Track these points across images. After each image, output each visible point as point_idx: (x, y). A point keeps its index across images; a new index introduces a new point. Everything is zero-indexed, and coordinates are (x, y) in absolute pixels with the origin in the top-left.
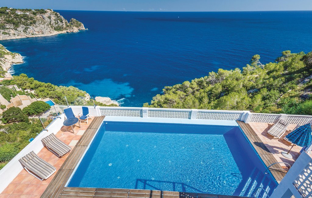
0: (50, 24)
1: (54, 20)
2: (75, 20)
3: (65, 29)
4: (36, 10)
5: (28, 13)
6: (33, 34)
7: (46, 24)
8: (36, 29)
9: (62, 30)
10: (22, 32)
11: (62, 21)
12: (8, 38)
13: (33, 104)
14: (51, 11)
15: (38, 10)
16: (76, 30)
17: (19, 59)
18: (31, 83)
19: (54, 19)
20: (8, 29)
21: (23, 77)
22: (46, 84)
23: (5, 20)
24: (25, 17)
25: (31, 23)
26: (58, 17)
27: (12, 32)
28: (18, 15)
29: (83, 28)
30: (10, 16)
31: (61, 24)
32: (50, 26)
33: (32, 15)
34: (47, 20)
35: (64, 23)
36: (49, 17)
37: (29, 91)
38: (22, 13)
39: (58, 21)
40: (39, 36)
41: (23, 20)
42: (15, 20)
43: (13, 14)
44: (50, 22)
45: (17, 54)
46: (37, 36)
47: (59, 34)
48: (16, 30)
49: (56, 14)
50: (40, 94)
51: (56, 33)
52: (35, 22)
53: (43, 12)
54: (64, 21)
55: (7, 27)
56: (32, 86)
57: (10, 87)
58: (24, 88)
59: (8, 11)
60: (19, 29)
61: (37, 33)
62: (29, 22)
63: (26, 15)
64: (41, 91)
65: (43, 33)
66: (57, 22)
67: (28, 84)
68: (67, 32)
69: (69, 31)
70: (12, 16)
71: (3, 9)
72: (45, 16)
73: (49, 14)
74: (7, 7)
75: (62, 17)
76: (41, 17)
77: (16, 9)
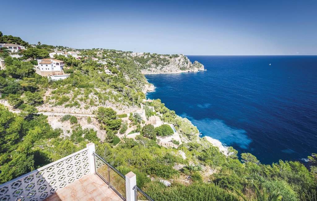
0: (178, 65)
1: (182, 62)
2: (198, 62)
3: (188, 69)
4: (172, 55)
5: (167, 57)
6: (165, 72)
7: (176, 65)
8: (168, 68)
9: (185, 70)
10: (159, 70)
11: (187, 63)
12: (150, 74)
13: (163, 126)
14: (182, 55)
15: (174, 55)
16: (196, 70)
17: (152, 88)
18: (162, 108)
19: (182, 61)
20: (152, 67)
21: (158, 102)
22: (171, 111)
23: (153, 62)
24: (164, 60)
25: (166, 64)
26: (186, 60)
27: (154, 69)
28: (160, 59)
29: (202, 69)
30: (156, 59)
31: (186, 65)
32: (178, 67)
33: (169, 58)
34: (178, 62)
35: (189, 65)
36: (180, 60)
37: (159, 113)
38: (163, 57)
39: (185, 63)
40: (168, 73)
41: (162, 62)
42: (158, 61)
43: (158, 57)
45: (152, 85)
46: (167, 73)
47: (182, 73)
48: (156, 68)
49: (185, 58)
50: (166, 118)
51: (180, 72)
52: (169, 63)
53: (177, 56)
54: (189, 63)
55: (152, 66)
56: (162, 110)
57: (150, 107)
58: (157, 110)
59: (156, 56)
60: (157, 68)
61: (168, 71)
62: (165, 63)
63: (165, 59)
64: (167, 116)
65: (171, 71)
66: (183, 64)
67: (160, 108)
68: (189, 72)
69: (190, 71)
70: (157, 59)
71: (154, 55)
72: (177, 59)
73: (180, 58)
74: (156, 54)
75: (189, 60)
76: (174, 59)
77: (161, 55)
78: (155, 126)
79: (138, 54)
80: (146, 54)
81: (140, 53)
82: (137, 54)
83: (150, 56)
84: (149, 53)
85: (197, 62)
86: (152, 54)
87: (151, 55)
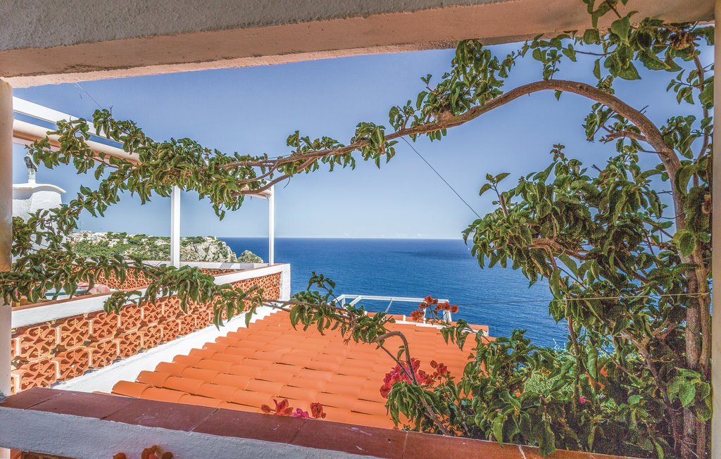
0: (204, 260)
1: (214, 254)
2: (250, 252)
4: (189, 238)
7: (198, 260)
11: (225, 256)
14: (213, 238)
15: (193, 238)
19: (213, 252)
26: (221, 249)
28: (156, 247)
30: (143, 248)
31: (222, 260)
34: (202, 253)
35: (229, 259)
36: (207, 250)
38: (164, 243)
39: (220, 255)
42: (149, 253)
43: (148, 244)
44: (206, 256)
49: (220, 245)
53: (199, 240)
54: (229, 256)
59: (143, 240)
66: (216, 257)
70: (147, 247)
71: (137, 238)
72: (201, 247)
73: (208, 244)
74: (144, 235)
75: (229, 249)
76: (193, 248)
77: (158, 238)
79: (89, 235)
80: (115, 237)
81: (96, 234)
82: (85, 236)
83: (125, 240)
84: (125, 234)
85: (248, 253)
86: (132, 236)
87: (129, 238)
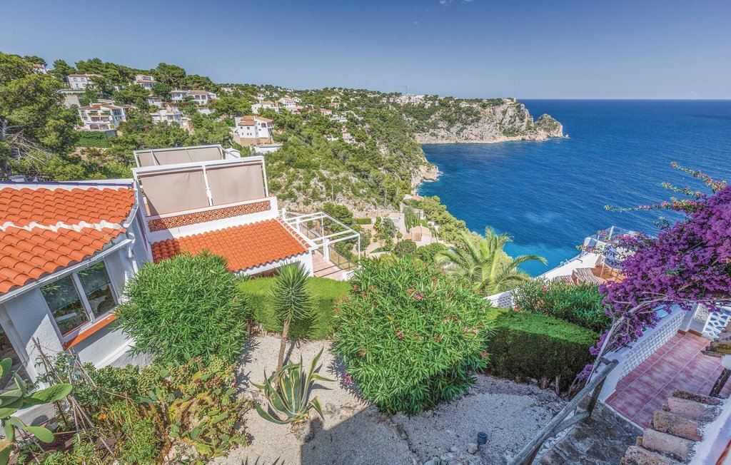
0: (500, 124)
1: (511, 117)
2: (550, 117)
3: (523, 133)
4: (488, 100)
5: (475, 106)
6: (466, 139)
7: (495, 122)
8: (475, 131)
9: (515, 136)
10: (454, 133)
11: (522, 120)
12: (433, 142)
13: (433, 245)
14: (512, 100)
15: (493, 100)
16: (542, 136)
17: (434, 174)
18: (440, 214)
19: (510, 115)
20: (439, 128)
21: (434, 201)
22: (458, 222)
23: (442, 116)
24: (469, 112)
25: (472, 121)
26: (519, 112)
27: (443, 133)
28: (460, 109)
29: (559, 133)
30: (450, 110)
31: (518, 123)
32: (498, 128)
33: (480, 108)
34: (499, 116)
35: (525, 124)
36: (504, 113)
37: (433, 223)
38: (467, 105)
39: (517, 118)
40: (475, 142)
41: (464, 116)
42: (454, 115)
43: (454, 106)
44: (503, 119)
45: (434, 167)
46: (471, 142)
48: (448, 130)
49: (518, 107)
50: (444, 233)
51: (503, 139)
52: (478, 120)
53: (498, 102)
54: (526, 120)
55: (440, 126)
56: (440, 218)
57: (416, 211)
58: (429, 217)
59: (450, 102)
60: (452, 130)
61: (474, 137)
62: (471, 118)
63: (470, 109)
64: (446, 230)
65: (482, 138)
66: (513, 120)
67: (436, 214)
68: (523, 140)
69: (527, 138)
70: (453, 109)
71: (446, 100)
72: (499, 109)
73: (507, 106)
74: (452, 97)
75: (527, 112)
76: (492, 111)
77: (462, 100)
78: (419, 244)
79: (412, 97)
80: (430, 99)
81: (417, 97)
82: (410, 98)
83: (437, 102)
84: (437, 96)
85: (547, 117)
86: (442, 98)
87: (440, 100)
